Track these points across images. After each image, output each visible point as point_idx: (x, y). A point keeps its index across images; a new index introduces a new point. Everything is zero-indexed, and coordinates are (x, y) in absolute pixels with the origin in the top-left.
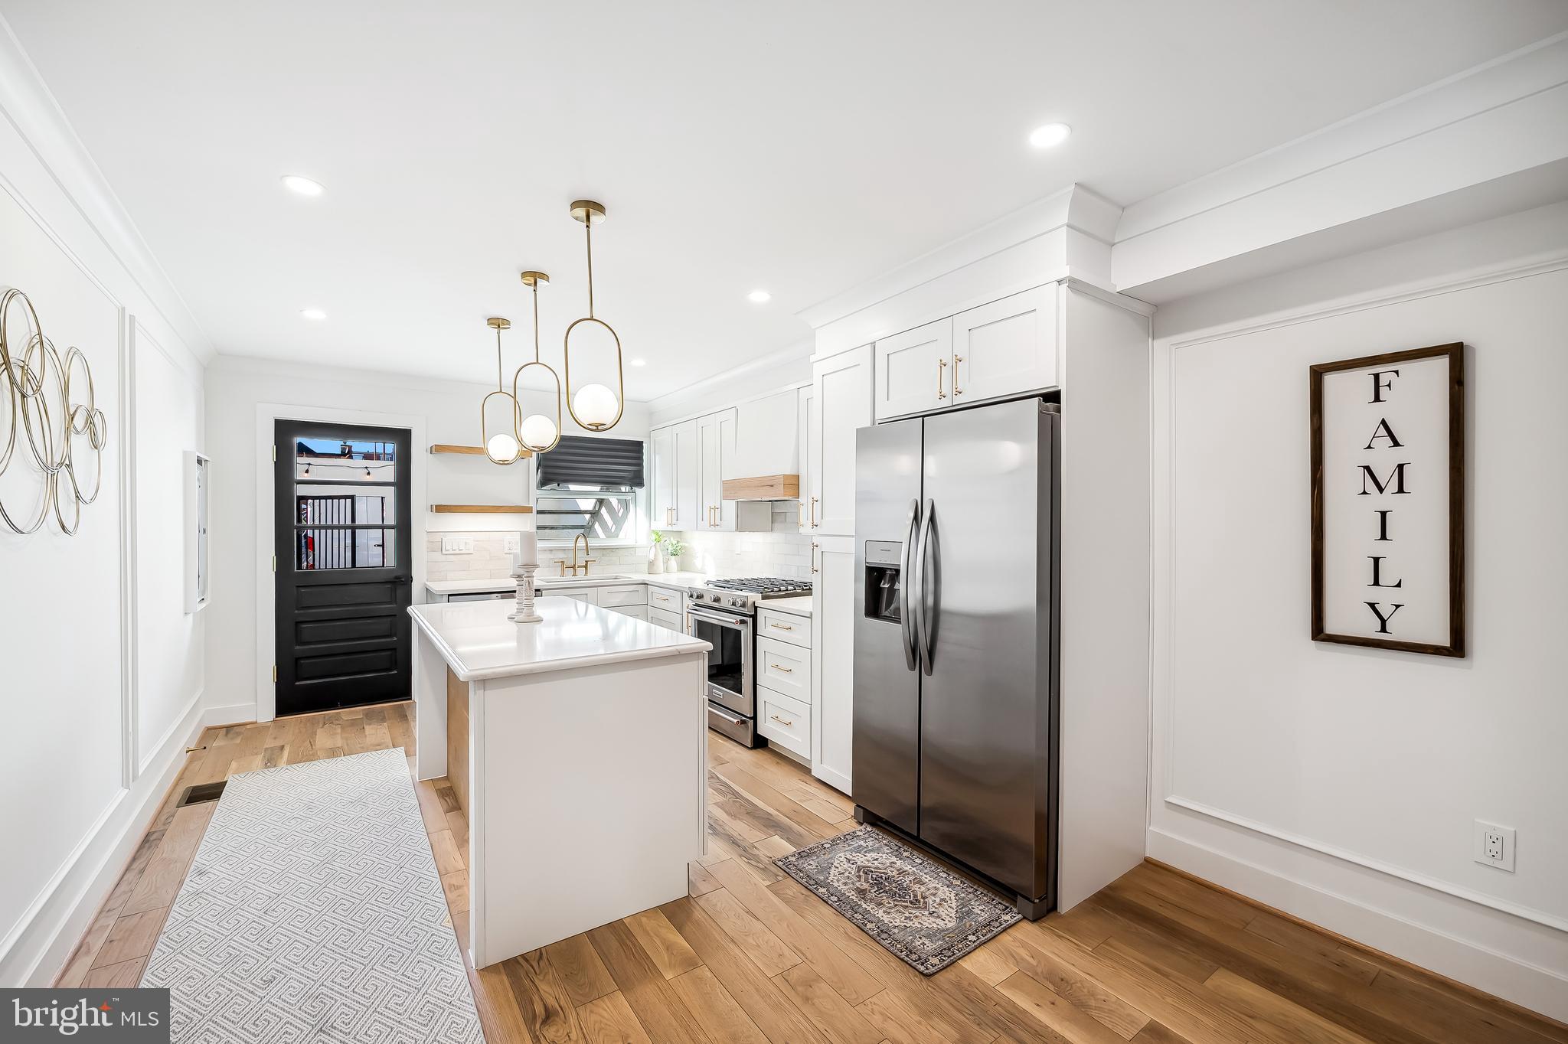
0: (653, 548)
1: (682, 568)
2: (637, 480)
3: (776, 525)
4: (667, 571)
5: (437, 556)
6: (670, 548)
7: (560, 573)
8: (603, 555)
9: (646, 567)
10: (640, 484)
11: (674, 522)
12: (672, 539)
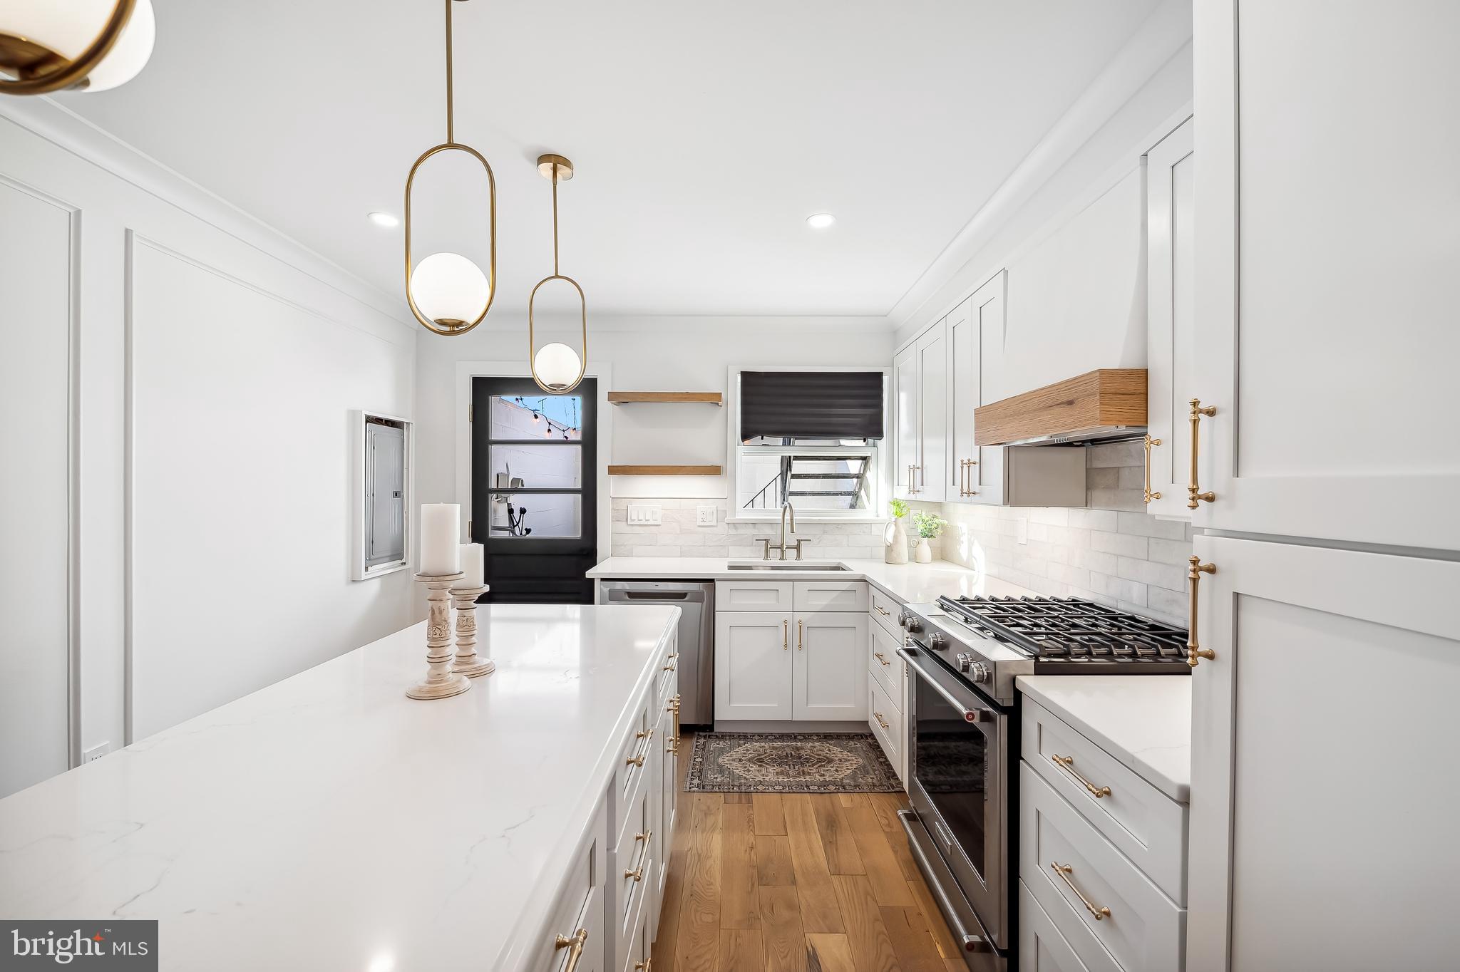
0: (893, 527)
1: (943, 555)
2: (873, 429)
3: (1097, 495)
4: (914, 558)
5: (622, 526)
6: (921, 527)
7: (763, 554)
8: (825, 532)
9: (882, 552)
10: (878, 433)
11: (918, 487)
12: (923, 513)
